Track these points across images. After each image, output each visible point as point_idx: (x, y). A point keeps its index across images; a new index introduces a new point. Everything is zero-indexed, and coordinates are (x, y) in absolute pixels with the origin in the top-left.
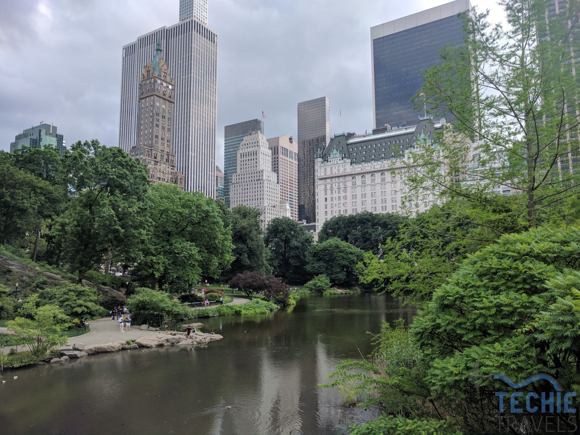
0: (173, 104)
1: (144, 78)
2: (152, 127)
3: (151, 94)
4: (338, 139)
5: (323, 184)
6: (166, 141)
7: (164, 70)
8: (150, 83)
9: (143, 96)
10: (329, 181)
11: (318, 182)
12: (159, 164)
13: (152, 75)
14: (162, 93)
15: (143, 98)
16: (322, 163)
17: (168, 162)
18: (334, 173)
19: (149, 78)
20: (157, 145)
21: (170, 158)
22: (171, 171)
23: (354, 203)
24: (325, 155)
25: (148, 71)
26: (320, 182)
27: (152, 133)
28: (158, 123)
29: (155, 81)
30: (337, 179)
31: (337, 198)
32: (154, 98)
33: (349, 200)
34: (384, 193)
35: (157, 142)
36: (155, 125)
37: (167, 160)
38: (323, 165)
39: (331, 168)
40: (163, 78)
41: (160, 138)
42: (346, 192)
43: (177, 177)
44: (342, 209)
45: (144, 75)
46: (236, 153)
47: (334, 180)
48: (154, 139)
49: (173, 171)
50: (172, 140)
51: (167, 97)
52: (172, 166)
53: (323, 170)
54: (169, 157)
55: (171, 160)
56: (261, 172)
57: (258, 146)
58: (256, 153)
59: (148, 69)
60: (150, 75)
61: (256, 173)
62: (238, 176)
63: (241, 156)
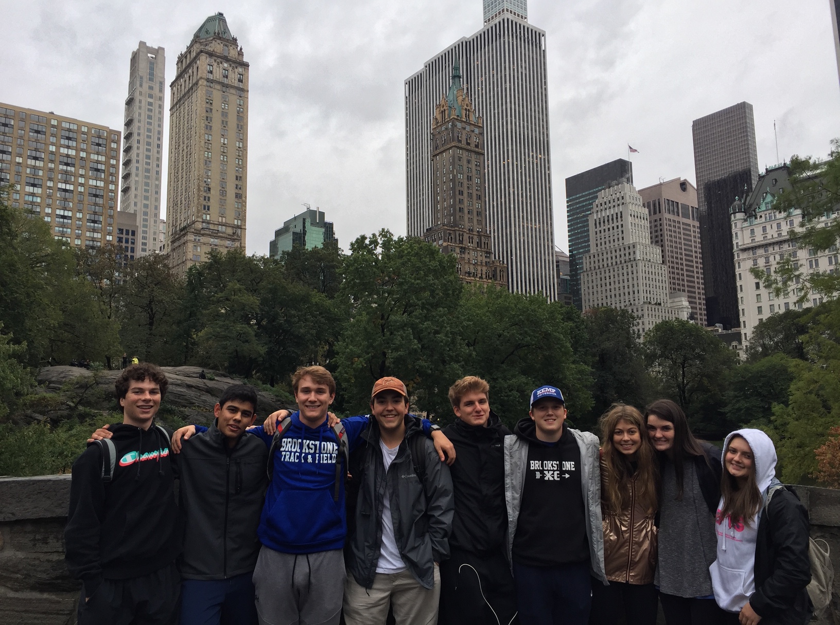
0: (482, 157)
1: (438, 123)
2: (454, 197)
3: (449, 146)
4: (772, 175)
5: (749, 259)
6: (475, 213)
7: (465, 107)
8: (446, 129)
9: (438, 151)
10: (761, 252)
11: (738, 257)
12: (467, 251)
13: (449, 117)
14: (464, 142)
15: (437, 155)
16: (745, 220)
17: (481, 247)
18: (769, 237)
19: (444, 123)
20: (463, 223)
21: (483, 240)
22: (484, 260)
24: (751, 205)
25: (443, 112)
26: (743, 256)
27: (453, 206)
28: (461, 189)
29: (454, 126)
30: (777, 248)
32: (454, 152)
35: (462, 218)
36: (457, 193)
37: (479, 244)
38: (746, 224)
39: (764, 229)
40: (464, 119)
41: (466, 211)
43: (496, 269)
45: (436, 119)
46: (587, 220)
47: (770, 249)
48: (458, 214)
49: (488, 260)
50: (483, 212)
51: (472, 147)
52: (487, 253)
53: (747, 233)
55: (485, 243)
56: (631, 246)
57: (623, 204)
58: (621, 217)
59: (442, 109)
60: (446, 117)
61: (622, 249)
62: (592, 257)
63: (596, 224)
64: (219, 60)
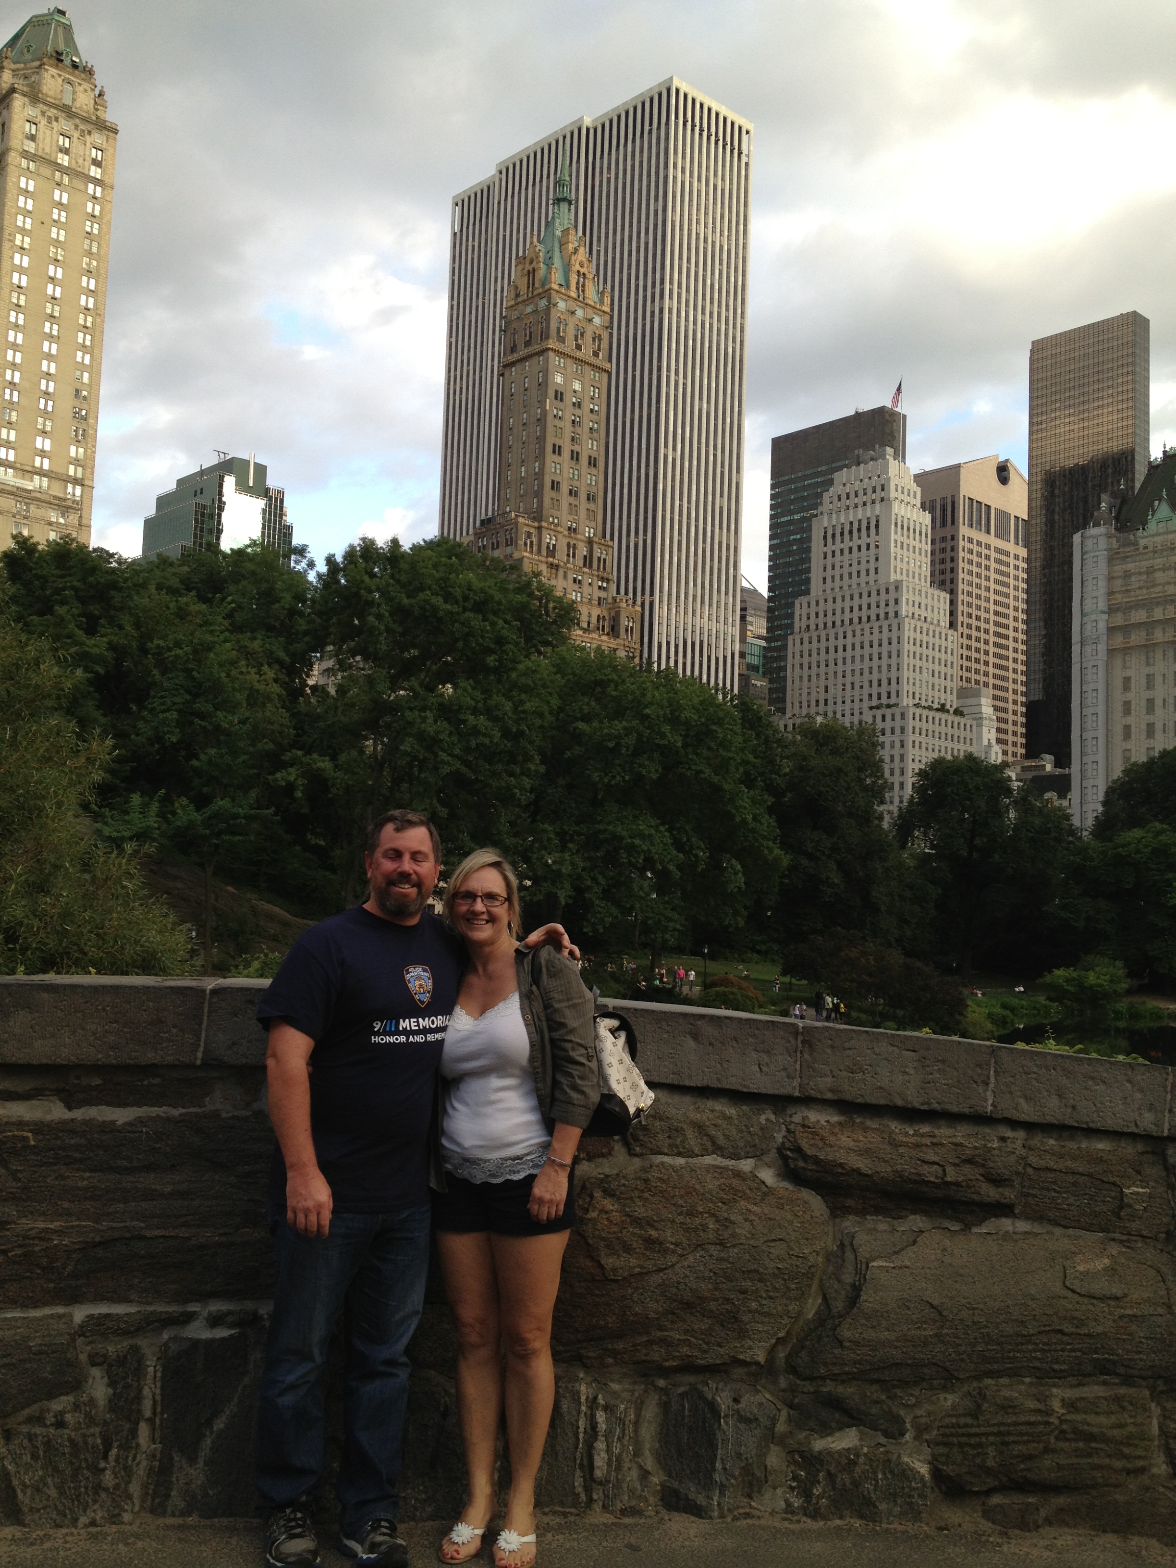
1: (517, 295)
2: (541, 456)
3: (537, 348)
6: (583, 496)
7: (577, 267)
9: (516, 356)
12: (561, 572)
13: (543, 285)
14: (570, 342)
15: (512, 364)
17: (591, 567)
19: (531, 296)
20: (555, 513)
21: (597, 552)
22: (596, 593)
24: (1128, 523)
25: (531, 274)
27: (540, 476)
28: (558, 442)
29: (551, 305)
32: (546, 360)
35: (556, 502)
36: (549, 449)
37: (588, 561)
40: (573, 294)
41: (565, 489)
43: (618, 613)
45: (515, 287)
46: (809, 529)
48: (548, 494)
49: (603, 594)
50: (601, 494)
51: (585, 354)
52: (602, 579)
54: (591, 551)
55: (599, 558)
56: (892, 588)
57: (882, 500)
58: (877, 526)
59: (528, 267)
60: (537, 285)
61: (874, 593)
62: (813, 604)
63: (825, 538)
64: (52, 112)
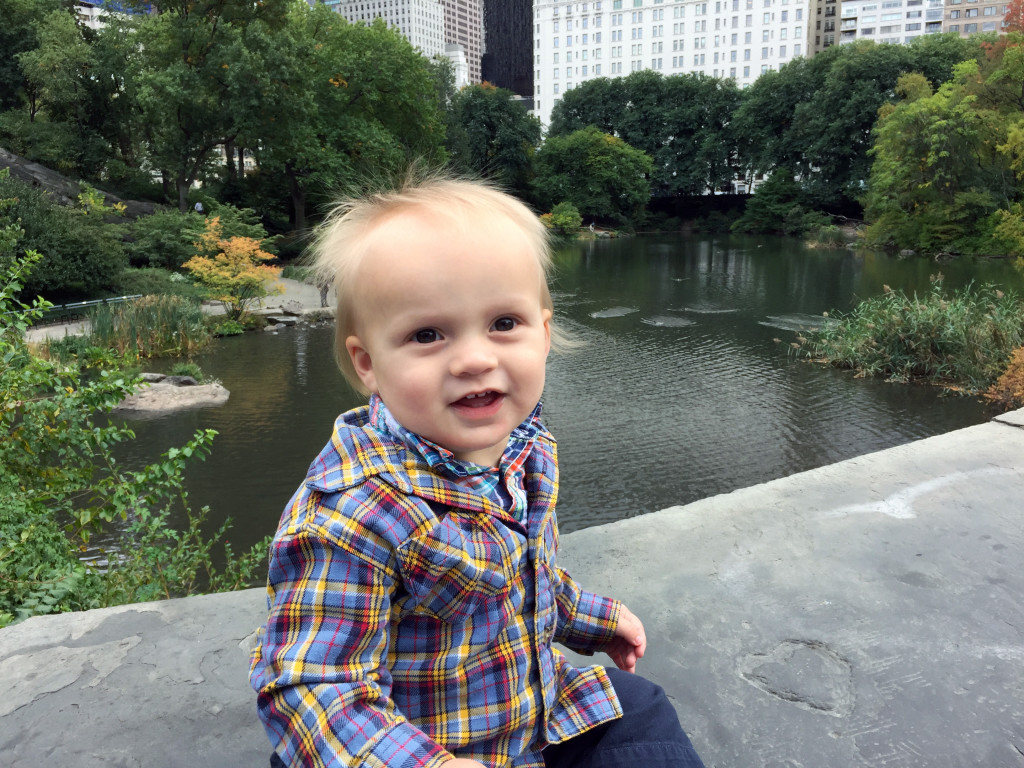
5: (550, 6)
11: (538, 2)
23: (617, 50)
26: (543, 2)
31: (580, 39)
33: (606, 44)
34: (679, 27)
42: (599, 24)
44: (591, 62)
